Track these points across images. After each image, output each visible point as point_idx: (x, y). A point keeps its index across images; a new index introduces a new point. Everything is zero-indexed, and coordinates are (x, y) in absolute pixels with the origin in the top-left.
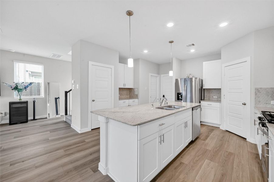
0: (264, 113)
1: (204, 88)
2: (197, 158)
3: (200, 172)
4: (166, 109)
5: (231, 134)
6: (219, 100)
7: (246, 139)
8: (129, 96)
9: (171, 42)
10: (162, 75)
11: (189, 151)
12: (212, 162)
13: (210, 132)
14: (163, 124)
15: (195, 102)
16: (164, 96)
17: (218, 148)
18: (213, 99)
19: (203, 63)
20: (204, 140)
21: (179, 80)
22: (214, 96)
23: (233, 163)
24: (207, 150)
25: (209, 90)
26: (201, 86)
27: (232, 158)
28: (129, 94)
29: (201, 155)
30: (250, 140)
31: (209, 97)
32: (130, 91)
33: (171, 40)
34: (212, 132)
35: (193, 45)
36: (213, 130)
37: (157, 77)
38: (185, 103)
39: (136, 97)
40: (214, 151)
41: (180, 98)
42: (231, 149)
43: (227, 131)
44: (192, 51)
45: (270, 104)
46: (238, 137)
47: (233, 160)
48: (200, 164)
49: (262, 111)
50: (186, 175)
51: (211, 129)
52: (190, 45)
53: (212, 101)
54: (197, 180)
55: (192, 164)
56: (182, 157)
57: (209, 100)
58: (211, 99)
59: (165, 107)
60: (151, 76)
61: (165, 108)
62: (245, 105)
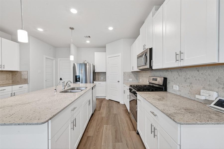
0: (131, 86)
1: (95, 72)
2: (98, 127)
3: (103, 137)
4: (71, 92)
5: (112, 101)
6: (105, 80)
7: (119, 102)
8: (11, 81)
9: (72, 29)
10: (59, 59)
11: (91, 124)
12: (108, 125)
13: (101, 103)
14: (75, 108)
15: (89, 83)
16: (61, 79)
17: (108, 114)
18: (101, 80)
19: (94, 53)
20: (99, 110)
21: (76, 64)
22: (102, 77)
23: (118, 120)
24: (103, 117)
25: (99, 73)
26: (93, 70)
27: (117, 117)
28: (12, 79)
29: (100, 123)
30: (122, 102)
31: (98, 78)
32: (12, 75)
33: (72, 27)
34: (102, 103)
35: (89, 37)
36: (102, 101)
37: (53, 60)
38: (82, 84)
39: (26, 81)
40: (107, 116)
41: (78, 80)
42: (115, 112)
43: (110, 100)
44: (88, 42)
45: (129, 81)
46: (116, 102)
47: (118, 118)
48: (101, 130)
49: (130, 85)
50: (94, 146)
51: (101, 101)
52: (87, 37)
53: (100, 81)
54: (103, 146)
55: (96, 133)
56: (87, 132)
57: (98, 80)
58: (99, 80)
59: (68, 89)
60: (46, 58)
61: (69, 91)
62: (119, 82)
